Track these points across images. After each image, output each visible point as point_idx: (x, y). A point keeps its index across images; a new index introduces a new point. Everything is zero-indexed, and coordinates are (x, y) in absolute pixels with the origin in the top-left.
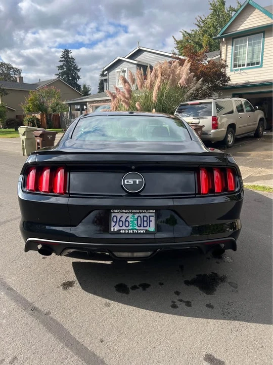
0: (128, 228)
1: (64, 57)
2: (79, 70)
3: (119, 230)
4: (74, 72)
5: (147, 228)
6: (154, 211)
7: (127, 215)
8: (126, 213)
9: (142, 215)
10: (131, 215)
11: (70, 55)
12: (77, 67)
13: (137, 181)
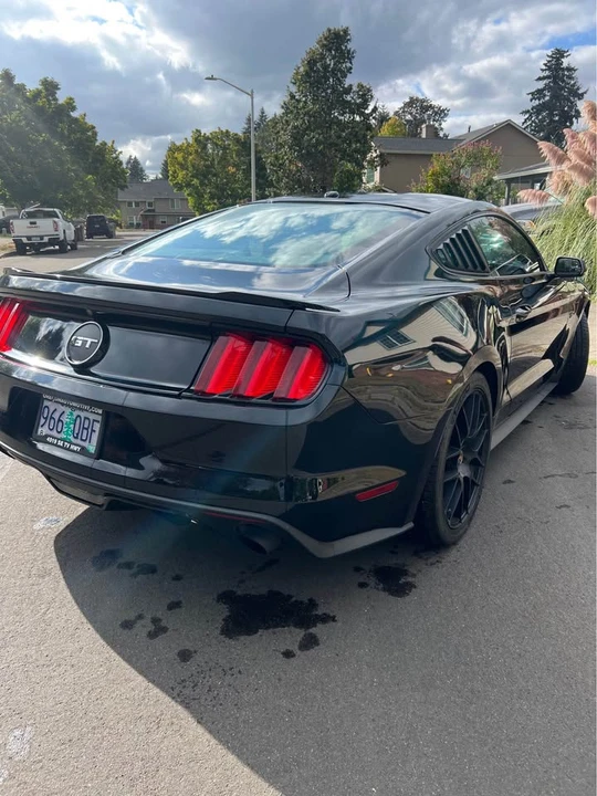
0: (59, 436)
1: (549, 68)
2: (582, 95)
3: (47, 436)
4: (569, 100)
5: (86, 444)
6: (100, 412)
7: (63, 408)
8: (63, 404)
9: (83, 414)
10: (68, 410)
11: (565, 62)
12: (578, 89)
13: (90, 340)
